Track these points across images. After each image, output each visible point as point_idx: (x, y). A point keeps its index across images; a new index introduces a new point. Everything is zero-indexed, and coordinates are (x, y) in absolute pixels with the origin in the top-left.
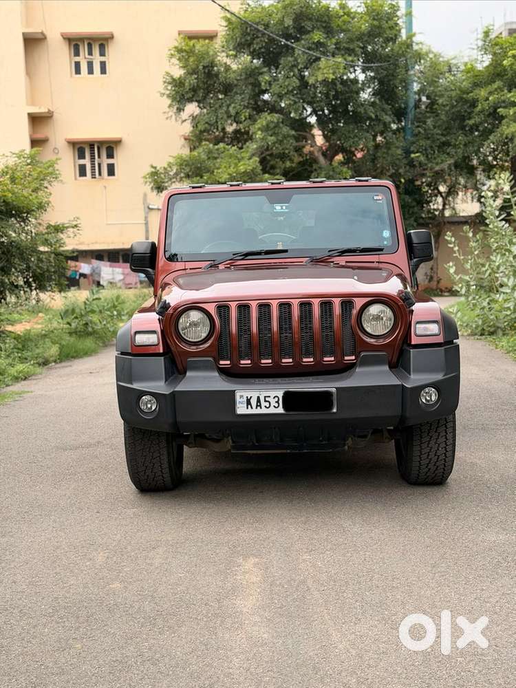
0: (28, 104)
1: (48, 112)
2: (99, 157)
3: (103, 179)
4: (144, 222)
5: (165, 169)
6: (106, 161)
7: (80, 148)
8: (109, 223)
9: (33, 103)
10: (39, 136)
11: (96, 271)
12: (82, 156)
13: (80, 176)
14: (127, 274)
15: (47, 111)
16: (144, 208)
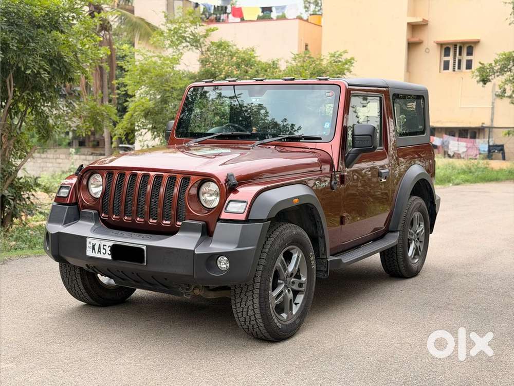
0: (409, 15)
1: (423, 21)
2: (460, 54)
3: (462, 72)
4: (491, 107)
5: (491, 64)
6: (465, 58)
7: (446, 48)
8: (462, 106)
9: (414, 15)
10: (415, 39)
11: (446, 144)
12: (447, 54)
13: (444, 69)
14: (470, 148)
15: (421, 20)
16: (493, 95)
